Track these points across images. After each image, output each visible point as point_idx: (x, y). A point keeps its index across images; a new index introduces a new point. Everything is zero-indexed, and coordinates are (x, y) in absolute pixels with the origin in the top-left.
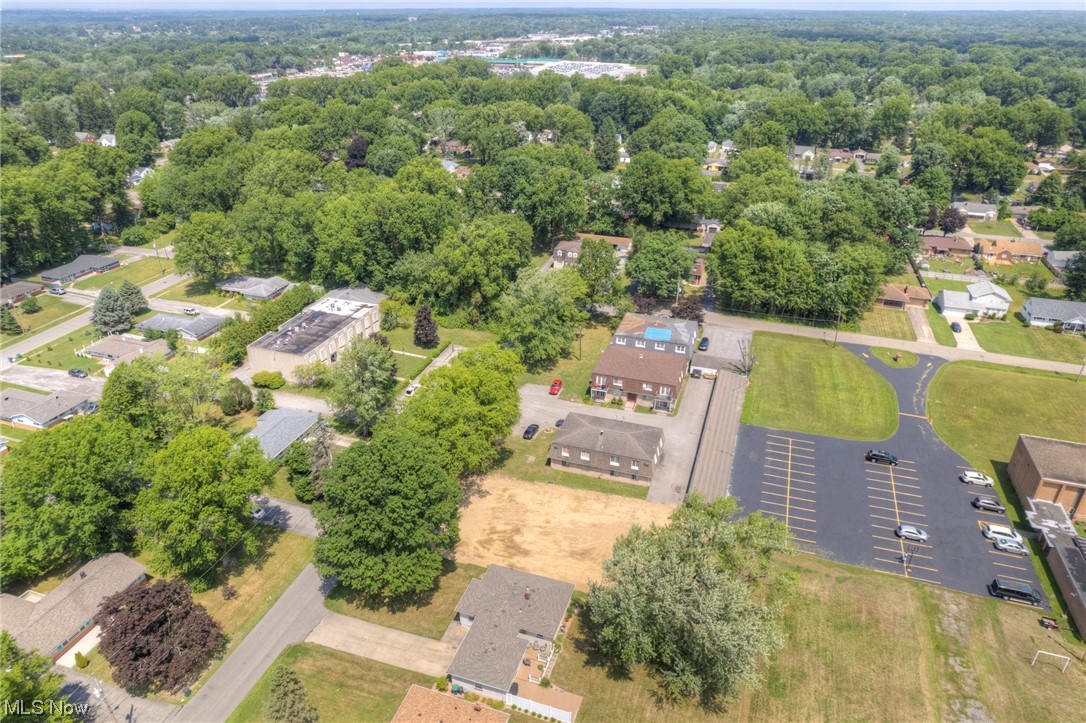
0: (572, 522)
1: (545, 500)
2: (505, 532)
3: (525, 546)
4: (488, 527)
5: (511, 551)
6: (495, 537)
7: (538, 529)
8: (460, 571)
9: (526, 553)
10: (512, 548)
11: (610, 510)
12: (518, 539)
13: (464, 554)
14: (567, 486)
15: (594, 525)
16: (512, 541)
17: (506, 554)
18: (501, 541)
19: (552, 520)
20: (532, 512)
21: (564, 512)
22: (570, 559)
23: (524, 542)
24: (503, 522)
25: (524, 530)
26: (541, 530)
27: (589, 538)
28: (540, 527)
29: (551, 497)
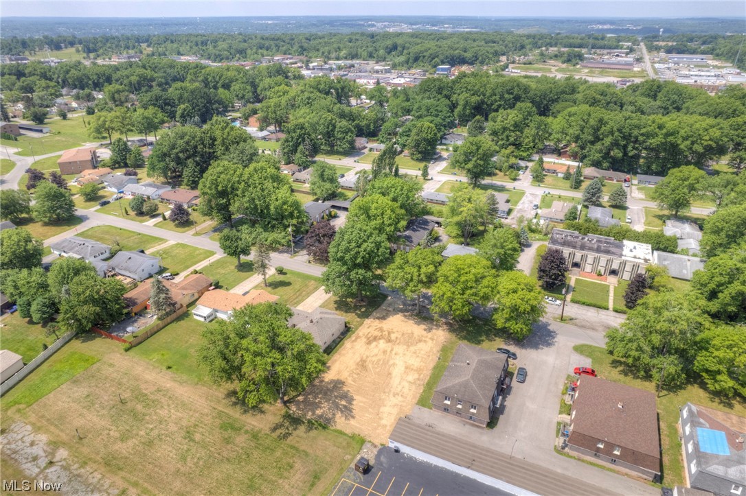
0: (394, 364)
1: (420, 355)
2: (389, 337)
3: (374, 343)
4: (394, 331)
5: (371, 338)
6: (386, 333)
7: (389, 350)
8: (358, 319)
9: (369, 343)
10: (375, 339)
11: (406, 384)
12: (382, 341)
13: (372, 322)
14: (435, 368)
15: (390, 374)
16: (380, 339)
18: (381, 335)
19: (397, 356)
20: (407, 349)
21: (405, 362)
22: (359, 359)
23: (379, 343)
24: (399, 337)
25: (390, 344)
27: (377, 370)
28: (392, 350)
29: (422, 358)
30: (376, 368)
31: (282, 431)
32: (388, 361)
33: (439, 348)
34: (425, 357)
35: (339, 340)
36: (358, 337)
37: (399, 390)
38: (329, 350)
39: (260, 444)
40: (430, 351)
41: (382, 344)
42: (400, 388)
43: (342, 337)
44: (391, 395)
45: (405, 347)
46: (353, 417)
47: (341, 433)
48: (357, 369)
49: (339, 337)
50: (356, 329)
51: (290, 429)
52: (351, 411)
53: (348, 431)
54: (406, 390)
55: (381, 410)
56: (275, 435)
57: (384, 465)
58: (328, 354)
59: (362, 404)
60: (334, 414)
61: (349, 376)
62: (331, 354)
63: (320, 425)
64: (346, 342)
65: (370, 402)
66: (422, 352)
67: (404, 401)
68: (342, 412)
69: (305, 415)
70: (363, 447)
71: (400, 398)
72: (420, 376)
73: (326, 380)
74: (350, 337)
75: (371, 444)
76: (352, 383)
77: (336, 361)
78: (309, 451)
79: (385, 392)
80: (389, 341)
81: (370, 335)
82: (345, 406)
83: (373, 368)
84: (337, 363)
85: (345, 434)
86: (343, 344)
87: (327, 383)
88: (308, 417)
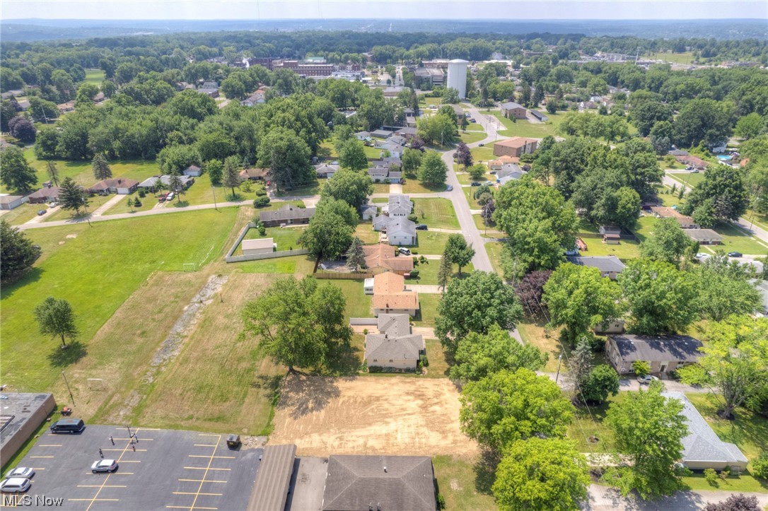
0: (387, 423)
1: (417, 440)
2: (431, 405)
3: (411, 398)
4: (444, 406)
5: (418, 393)
6: (436, 400)
8: (442, 373)
9: (408, 394)
10: (420, 395)
11: (361, 441)
12: (420, 402)
13: (448, 384)
15: (370, 424)
16: (422, 399)
17: (421, 390)
18: (429, 399)
19: (402, 422)
20: (421, 426)
21: (397, 431)
22: (378, 395)
23: (414, 401)
24: (438, 413)
25: (419, 410)
26: (408, 412)
27: (370, 414)
28: (409, 414)
29: (414, 443)
30: (373, 412)
31: (261, 381)
32: (391, 417)
33: (440, 453)
34: (417, 445)
35: (397, 371)
36: (413, 383)
37: (349, 438)
38: (376, 370)
39: (243, 376)
40: (430, 446)
41: (414, 404)
42: (354, 438)
43: (403, 371)
44: (337, 435)
45: (423, 423)
46: (295, 418)
47: (272, 416)
48: (363, 399)
49: (400, 370)
50: (423, 377)
51: (265, 385)
52: (302, 414)
53: (275, 420)
54: (350, 445)
55: (312, 435)
56: (255, 380)
57: (244, 458)
58: (370, 372)
59: (314, 418)
60: (292, 405)
61: (349, 397)
62: (372, 374)
63: (275, 400)
64: (398, 377)
65: (321, 423)
66: (424, 441)
67: (333, 447)
68: (299, 409)
69: (284, 387)
70: (261, 437)
71: (336, 443)
72: (380, 449)
73: (335, 384)
74: (407, 377)
75: (266, 440)
76: (340, 402)
77: (365, 380)
78: (244, 406)
79: (339, 429)
80: (424, 407)
81: (423, 390)
82: (307, 408)
83: (373, 409)
84: (364, 383)
85: (270, 420)
86: (394, 376)
87: (331, 387)
88: (282, 391)
